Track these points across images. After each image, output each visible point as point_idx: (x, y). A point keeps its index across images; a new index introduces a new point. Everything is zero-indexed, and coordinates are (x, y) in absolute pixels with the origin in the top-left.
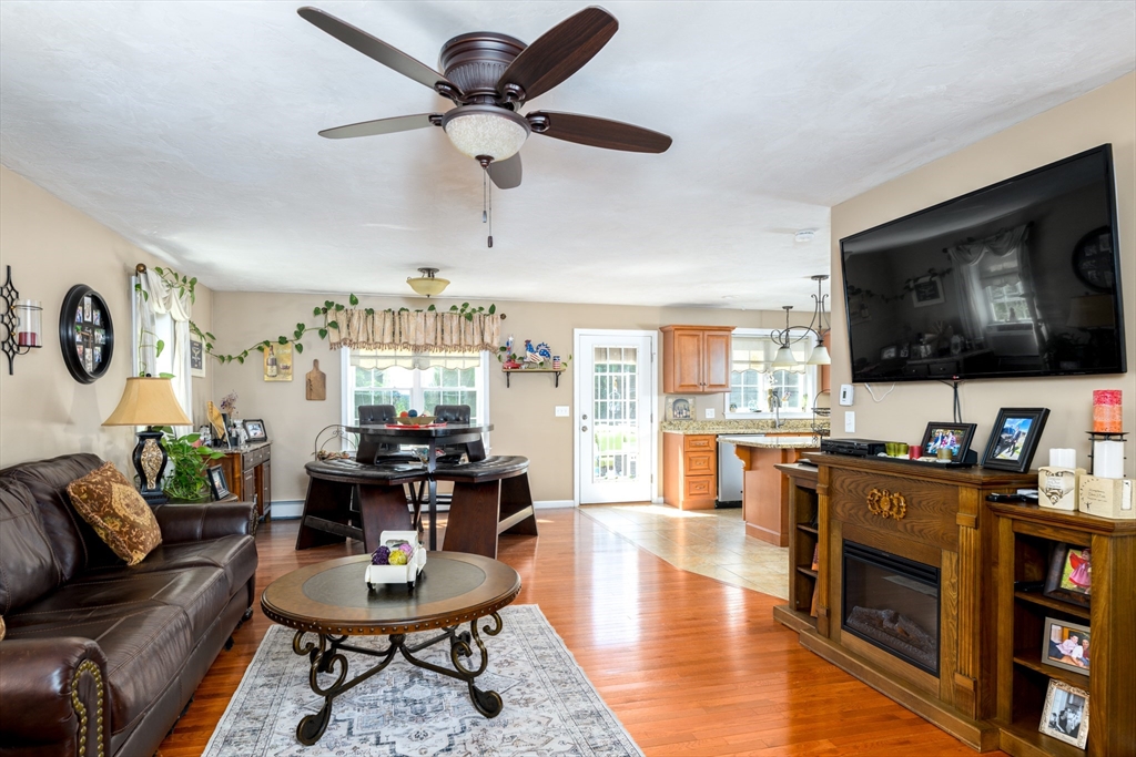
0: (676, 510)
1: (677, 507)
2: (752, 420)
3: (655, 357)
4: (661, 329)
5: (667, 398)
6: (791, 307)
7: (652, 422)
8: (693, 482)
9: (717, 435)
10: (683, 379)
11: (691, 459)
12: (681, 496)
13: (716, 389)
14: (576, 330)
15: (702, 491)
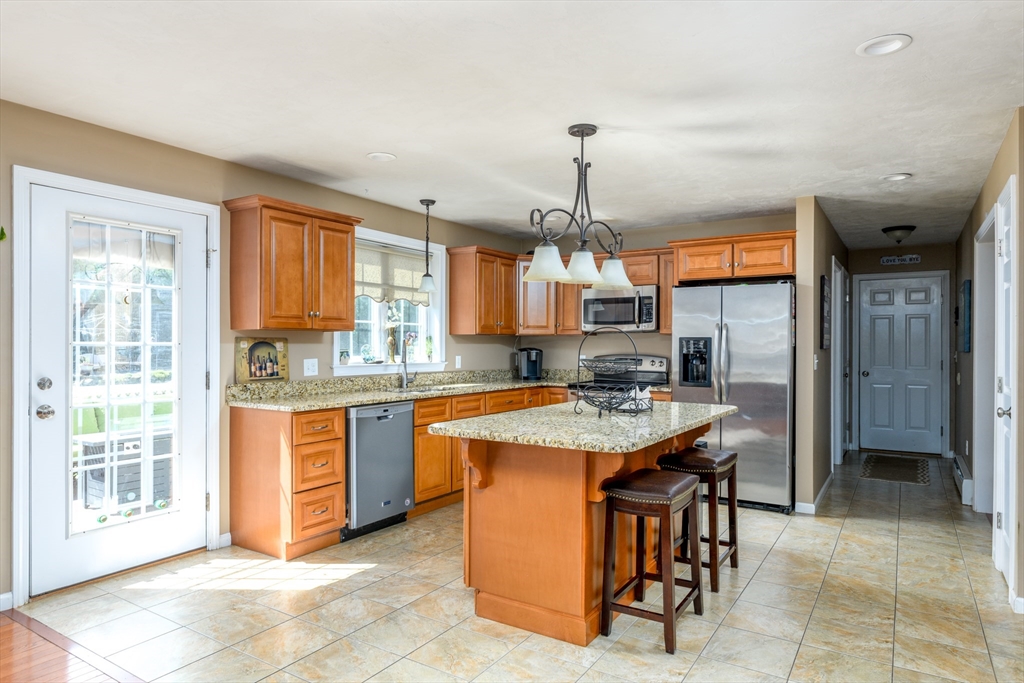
0: (275, 563)
1: (276, 556)
2: (371, 377)
3: (215, 258)
4: (226, 203)
5: (238, 340)
6: (433, 202)
7: (208, 386)
8: (308, 504)
9: (347, 410)
10: (278, 303)
11: (305, 458)
12: (286, 536)
13: (331, 324)
14: (17, 169)
15: (324, 517)
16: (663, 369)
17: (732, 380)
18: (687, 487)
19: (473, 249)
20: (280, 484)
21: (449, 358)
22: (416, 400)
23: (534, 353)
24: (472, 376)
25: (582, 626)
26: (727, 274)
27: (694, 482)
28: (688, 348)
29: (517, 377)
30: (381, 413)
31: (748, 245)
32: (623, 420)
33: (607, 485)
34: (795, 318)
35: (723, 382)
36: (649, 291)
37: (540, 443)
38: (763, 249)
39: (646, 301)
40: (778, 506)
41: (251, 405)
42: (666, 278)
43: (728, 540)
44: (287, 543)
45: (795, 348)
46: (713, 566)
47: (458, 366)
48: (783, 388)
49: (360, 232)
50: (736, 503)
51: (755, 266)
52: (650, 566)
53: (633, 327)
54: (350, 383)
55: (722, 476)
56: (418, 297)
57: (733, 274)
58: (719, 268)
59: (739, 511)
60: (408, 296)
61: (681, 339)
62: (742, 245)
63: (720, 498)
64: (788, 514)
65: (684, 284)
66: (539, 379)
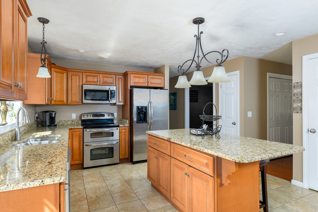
26: (146, 85)
38: (156, 78)
39: (112, 92)
51: (154, 83)
57: (148, 85)
58: (144, 83)
61: (137, 107)
62: (150, 76)
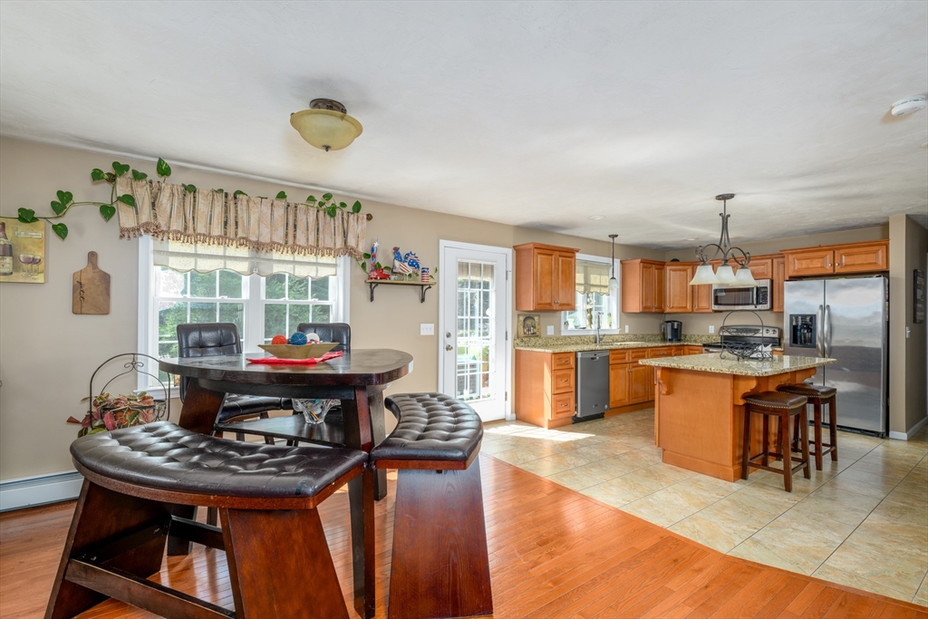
0: (541, 429)
1: (543, 426)
2: (580, 336)
3: (510, 275)
4: (514, 247)
5: (519, 315)
6: (616, 236)
7: (506, 339)
8: (559, 401)
9: (576, 353)
10: (541, 297)
11: (557, 377)
12: (548, 415)
13: (564, 307)
14: (441, 241)
15: (566, 409)
16: (776, 335)
17: (833, 344)
18: (799, 402)
19: (639, 260)
20: (543, 389)
21: (622, 326)
22: (611, 350)
23: (676, 324)
24: (636, 338)
25: (731, 471)
26: (829, 270)
27: (804, 399)
28: (797, 322)
29: (664, 339)
30: (593, 356)
31: (847, 251)
32: (754, 364)
33: (745, 397)
34: (888, 301)
35: (826, 345)
36: (765, 283)
37: (708, 370)
38: (861, 253)
39: (762, 290)
40: (874, 432)
41: (528, 349)
42: (778, 274)
43: (829, 443)
44: (549, 421)
45: (888, 322)
46: (818, 454)
47: (627, 331)
48: (878, 350)
49: (579, 256)
50: (837, 428)
51: (854, 265)
52: (772, 449)
53: (752, 307)
54: (569, 340)
55: (825, 401)
56: (604, 290)
57: (834, 270)
58: (822, 267)
59: (838, 433)
60: (597, 290)
61: (791, 315)
62: (842, 251)
63: (824, 424)
64: (882, 438)
65: (792, 278)
66: (679, 340)
